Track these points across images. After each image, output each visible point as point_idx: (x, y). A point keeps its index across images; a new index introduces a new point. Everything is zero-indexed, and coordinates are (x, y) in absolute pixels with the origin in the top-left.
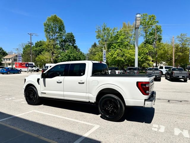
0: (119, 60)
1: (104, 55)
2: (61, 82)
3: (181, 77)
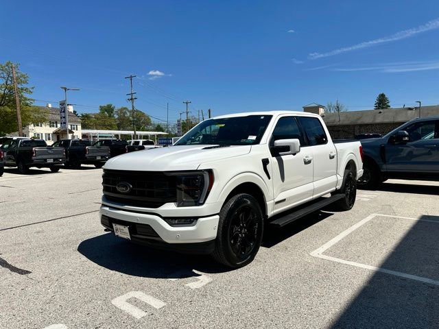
2: (309, 162)
3: (51, 161)
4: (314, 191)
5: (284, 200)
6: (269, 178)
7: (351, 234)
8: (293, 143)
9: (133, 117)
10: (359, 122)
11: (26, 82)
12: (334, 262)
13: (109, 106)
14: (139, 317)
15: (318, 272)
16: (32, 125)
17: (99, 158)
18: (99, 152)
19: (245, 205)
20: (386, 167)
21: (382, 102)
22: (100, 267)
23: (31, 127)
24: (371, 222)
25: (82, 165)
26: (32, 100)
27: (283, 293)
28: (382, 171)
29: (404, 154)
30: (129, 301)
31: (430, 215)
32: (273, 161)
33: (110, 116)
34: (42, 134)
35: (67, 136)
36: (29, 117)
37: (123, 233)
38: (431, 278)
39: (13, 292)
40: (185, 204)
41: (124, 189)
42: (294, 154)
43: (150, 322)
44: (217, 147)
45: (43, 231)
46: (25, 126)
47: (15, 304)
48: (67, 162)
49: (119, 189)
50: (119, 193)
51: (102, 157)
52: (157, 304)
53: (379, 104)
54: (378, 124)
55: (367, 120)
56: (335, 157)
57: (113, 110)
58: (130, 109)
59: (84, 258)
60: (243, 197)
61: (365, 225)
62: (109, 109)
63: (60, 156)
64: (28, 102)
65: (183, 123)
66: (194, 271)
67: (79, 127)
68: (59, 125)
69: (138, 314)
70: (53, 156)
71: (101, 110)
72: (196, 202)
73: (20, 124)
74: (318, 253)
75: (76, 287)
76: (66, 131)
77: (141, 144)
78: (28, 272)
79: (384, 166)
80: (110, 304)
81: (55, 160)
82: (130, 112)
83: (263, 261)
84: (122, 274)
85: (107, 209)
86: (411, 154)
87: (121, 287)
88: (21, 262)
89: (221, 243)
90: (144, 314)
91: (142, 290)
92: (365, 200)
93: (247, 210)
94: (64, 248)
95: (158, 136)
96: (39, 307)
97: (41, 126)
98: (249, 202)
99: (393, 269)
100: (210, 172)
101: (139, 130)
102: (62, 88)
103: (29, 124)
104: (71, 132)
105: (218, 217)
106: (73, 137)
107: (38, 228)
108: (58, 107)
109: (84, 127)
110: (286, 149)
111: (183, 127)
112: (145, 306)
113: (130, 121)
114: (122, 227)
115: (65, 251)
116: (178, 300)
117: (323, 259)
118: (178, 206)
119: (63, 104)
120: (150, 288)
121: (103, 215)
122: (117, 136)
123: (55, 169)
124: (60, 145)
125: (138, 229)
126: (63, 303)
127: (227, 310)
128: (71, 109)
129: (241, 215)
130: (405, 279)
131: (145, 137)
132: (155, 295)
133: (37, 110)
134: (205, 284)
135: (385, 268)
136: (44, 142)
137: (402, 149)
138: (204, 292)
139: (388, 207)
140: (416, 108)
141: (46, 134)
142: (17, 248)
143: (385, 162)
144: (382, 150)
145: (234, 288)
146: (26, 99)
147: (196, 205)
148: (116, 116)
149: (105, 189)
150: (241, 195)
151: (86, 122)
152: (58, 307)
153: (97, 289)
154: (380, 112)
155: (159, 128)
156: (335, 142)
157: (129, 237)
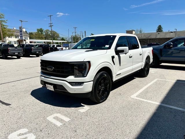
2: (131, 57)
3: (17, 54)
4: (132, 70)
5: (120, 74)
6: (114, 64)
7: (147, 88)
8: (126, 49)
9: (51, 34)
10: (150, 38)
11: (3, 18)
12: (141, 101)
13: (41, 29)
14: (59, 126)
15: (134, 105)
16: (8, 37)
17: (37, 52)
18: (38, 50)
19: (104, 76)
20: (162, 58)
21: (160, 29)
22: (41, 102)
23: (7, 38)
24: (156, 82)
25: (31, 55)
26: (7, 26)
27: (120, 114)
28: (160, 60)
29: (169, 53)
30: (54, 118)
31: (180, 79)
32: (116, 57)
33: (41, 33)
34: (12, 41)
35: (23, 42)
36: (6, 33)
37: (51, 88)
38: (182, 108)
39: (3, 114)
40: (78, 76)
41: (51, 69)
42: (126, 54)
43: (64, 128)
44: (92, 50)
45: (15, 86)
46: (4, 37)
47: (5, 119)
48: (24, 54)
49: (48, 69)
50: (48, 71)
51: (39, 52)
52: (67, 119)
53: (158, 30)
54: (158, 39)
55: (153, 37)
56: (142, 54)
57: (43, 31)
58: (50, 30)
59: (34, 98)
60: (103, 73)
61: (153, 84)
62: (41, 30)
63: (21, 52)
64: (5, 27)
65: (74, 37)
66: (82, 104)
67: (28, 38)
68: (19, 38)
69: (59, 124)
70: (18, 52)
71: (37, 30)
72: (83, 75)
73: (2, 37)
74: (134, 96)
75: (31, 112)
76: (23, 40)
77: (55, 46)
78: (9, 105)
79: (161, 58)
80: (46, 120)
81: (18, 53)
82: (50, 31)
83: (111, 100)
84: (51, 105)
85: (43, 77)
86: (172, 53)
87: (50, 112)
88: (6, 100)
89: (94, 93)
90: (61, 124)
91: (60, 113)
92: (152, 72)
93: (105, 79)
94: (25, 93)
95: (63, 43)
96: (15, 121)
97: (12, 38)
98: (106, 75)
99: (166, 104)
100: (89, 62)
101: (54, 39)
102: (20, 20)
103: (6, 37)
104: (25, 40)
105: (92, 82)
106: (26, 42)
107: (13, 84)
108: (19, 29)
109: (30, 38)
110: (122, 51)
111: (73, 39)
112: (61, 121)
113: (50, 36)
114: (50, 86)
115: (25, 95)
116: (76, 117)
117: (136, 99)
118: (75, 77)
119: (20, 28)
120: (63, 112)
121: (41, 80)
122: (45, 42)
123: (19, 57)
124: (21, 47)
125: (57, 87)
126: (26, 119)
127: (97, 122)
128: (24, 30)
129: (102, 81)
130: (171, 109)
131: (57, 43)
132: (66, 115)
133: (9, 31)
134: (87, 110)
135: (163, 103)
136: (13, 45)
137: (169, 51)
138: (86, 114)
139: (162, 76)
140: (174, 32)
141: (14, 41)
142: (4, 93)
143: (161, 56)
144: (161, 51)
145: (99, 112)
146: (4, 25)
147: (83, 77)
148: (44, 34)
149: (42, 69)
150: (102, 72)
151: (31, 36)
152: (24, 121)
153: (40, 112)
154: (159, 34)
155: (63, 39)
156: (142, 47)
157: (53, 90)
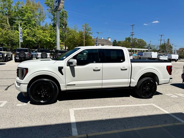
0: (29, 41)
1: (21, 33)
2: (99, 70)
4: (102, 84)
5: (75, 85)
33: (129, 42)
62: (129, 39)
100: (26, 69)
105: (27, 85)
118: (19, 79)
